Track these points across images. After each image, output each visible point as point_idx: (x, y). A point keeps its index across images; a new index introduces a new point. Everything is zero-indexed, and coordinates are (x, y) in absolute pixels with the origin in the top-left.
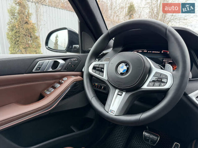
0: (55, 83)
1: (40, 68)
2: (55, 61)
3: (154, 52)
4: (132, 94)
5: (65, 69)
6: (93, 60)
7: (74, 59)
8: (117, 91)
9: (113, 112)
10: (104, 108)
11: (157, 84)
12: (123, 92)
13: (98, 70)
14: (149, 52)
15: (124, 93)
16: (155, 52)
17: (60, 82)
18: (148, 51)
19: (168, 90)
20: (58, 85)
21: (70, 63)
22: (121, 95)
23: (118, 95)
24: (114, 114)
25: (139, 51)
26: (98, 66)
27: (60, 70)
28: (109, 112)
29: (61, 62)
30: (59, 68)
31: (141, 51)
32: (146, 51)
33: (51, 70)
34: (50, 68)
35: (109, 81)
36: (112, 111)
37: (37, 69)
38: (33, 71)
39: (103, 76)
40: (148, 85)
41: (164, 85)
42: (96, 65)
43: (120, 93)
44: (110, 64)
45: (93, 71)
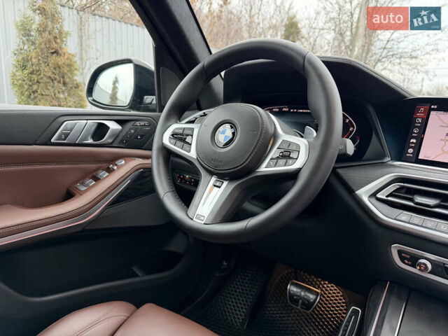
0: (98, 169)
1: (67, 135)
2: (99, 123)
3: (301, 111)
4: (239, 184)
5: (121, 142)
6: (173, 120)
7: (142, 123)
8: (214, 179)
9: (202, 218)
10: (187, 211)
11: (282, 161)
12: (224, 181)
13: (181, 140)
14: (292, 111)
15: (225, 183)
16: (304, 111)
17: (108, 168)
18: (290, 110)
19: (298, 171)
20: (104, 174)
21: (133, 131)
22: (219, 187)
23: (215, 188)
24: (203, 222)
25: (274, 110)
26: (181, 131)
27: (112, 143)
28: (194, 219)
29: (113, 126)
30: (107, 139)
31: (277, 110)
32: (287, 110)
33: (90, 141)
34: (89, 138)
35: (198, 160)
36: (199, 217)
37: (60, 138)
38: (53, 140)
39: (189, 151)
40: (267, 166)
41: (292, 164)
42: (178, 131)
43: (218, 184)
44: (202, 127)
45: (171, 142)
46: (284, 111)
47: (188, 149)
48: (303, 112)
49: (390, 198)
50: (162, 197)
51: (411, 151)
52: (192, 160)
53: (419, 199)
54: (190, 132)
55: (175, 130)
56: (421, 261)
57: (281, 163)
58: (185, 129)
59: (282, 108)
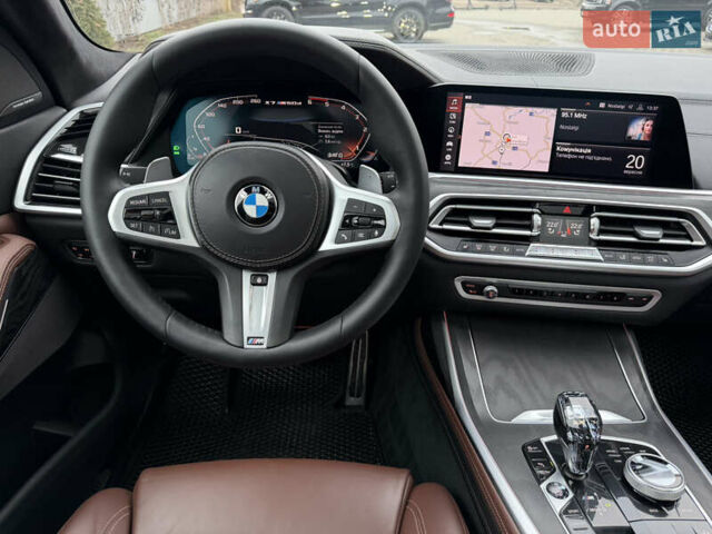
3: (284, 103)
6: (115, 184)
9: (258, 341)
10: (222, 337)
11: (361, 233)
12: (269, 275)
13: (151, 219)
14: (268, 102)
15: (272, 277)
16: (288, 103)
22: (266, 284)
23: (256, 287)
24: (265, 346)
25: (234, 102)
26: (145, 203)
28: (246, 346)
31: (241, 102)
32: (259, 101)
35: (208, 250)
36: (252, 340)
39: (178, 236)
40: (338, 240)
41: (380, 235)
42: (137, 202)
43: (259, 280)
44: (198, 194)
45: (133, 225)
46: (254, 104)
47: (174, 233)
48: (294, 106)
49: (446, 227)
50: (162, 328)
51: (448, 157)
53: (478, 222)
54: (164, 200)
55: (132, 203)
56: (489, 288)
57: (361, 235)
58: (150, 196)
59: (250, 99)
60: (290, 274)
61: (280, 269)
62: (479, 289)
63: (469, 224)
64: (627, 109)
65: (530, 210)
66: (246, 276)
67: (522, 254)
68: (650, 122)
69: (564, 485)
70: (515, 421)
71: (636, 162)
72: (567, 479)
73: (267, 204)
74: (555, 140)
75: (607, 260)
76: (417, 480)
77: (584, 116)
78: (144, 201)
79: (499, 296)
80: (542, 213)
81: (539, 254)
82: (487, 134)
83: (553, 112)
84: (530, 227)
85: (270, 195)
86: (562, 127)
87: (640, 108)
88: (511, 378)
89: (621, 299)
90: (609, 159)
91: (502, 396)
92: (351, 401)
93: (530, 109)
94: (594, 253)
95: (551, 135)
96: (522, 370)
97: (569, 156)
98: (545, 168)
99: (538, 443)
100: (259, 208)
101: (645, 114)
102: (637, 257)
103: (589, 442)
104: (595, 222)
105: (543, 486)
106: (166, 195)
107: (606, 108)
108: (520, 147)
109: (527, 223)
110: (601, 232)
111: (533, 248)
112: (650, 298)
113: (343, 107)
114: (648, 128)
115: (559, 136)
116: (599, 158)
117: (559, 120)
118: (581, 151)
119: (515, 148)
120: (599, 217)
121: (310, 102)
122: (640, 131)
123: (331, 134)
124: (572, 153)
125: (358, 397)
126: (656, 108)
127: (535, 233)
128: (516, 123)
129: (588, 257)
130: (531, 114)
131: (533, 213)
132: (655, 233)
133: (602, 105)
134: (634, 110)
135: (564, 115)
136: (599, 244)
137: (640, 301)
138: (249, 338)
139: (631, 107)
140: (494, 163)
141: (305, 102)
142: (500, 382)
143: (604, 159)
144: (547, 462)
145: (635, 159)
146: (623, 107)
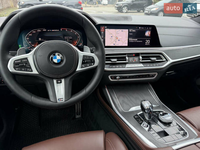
3: (53, 30)
9: (62, 99)
10: (50, 101)
12: (62, 80)
13: (23, 66)
14: (48, 30)
16: (55, 30)
22: (61, 83)
23: (58, 84)
25: (38, 31)
28: (58, 102)
31: (40, 31)
32: (46, 30)
39: (32, 71)
40: (82, 67)
41: (93, 65)
42: (17, 62)
43: (59, 82)
44: (38, 57)
45: (17, 69)
46: (44, 31)
47: (30, 70)
52: (38, 75)
54: (26, 60)
55: (16, 62)
56: (118, 77)
57: (88, 65)
58: (21, 59)
59: (43, 30)
60: (68, 79)
61: (65, 78)
62: (115, 78)
63: (111, 61)
64: (144, 29)
65: (125, 56)
66: (55, 81)
67: (125, 67)
68: (150, 32)
69: (147, 124)
70: (130, 111)
71: (148, 42)
72: (146, 122)
73: (60, 58)
74: (128, 37)
75: (145, 67)
76: (106, 132)
77: (135, 31)
78: (20, 61)
79: (120, 79)
80: (128, 56)
81: (129, 67)
82: (112, 37)
83: (127, 30)
84: (126, 60)
85: (61, 56)
86: (130, 34)
87: (147, 28)
88: (126, 100)
89: (149, 76)
90: (142, 41)
91: (125, 105)
92: (77, 117)
93: (122, 30)
94: (141, 65)
95: (127, 36)
96: (128, 98)
97: (132, 41)
98: (127, 45)
99: (137, 115)
100: (58, 60)
101: (149, 30)
102: (151, 65)
103: (151, 111)
104: (141, 57)
105: (142, 125)
106: (26, 58)
107: (141, 29)
108: (120, 40)
109: (125, 59)
110: (142, 60)
111: (127, 66)
112: (155, 75)
113: (71, 31)
114: (150, 33)
115: (129, 36)
116: (139, 41)
117: (129, 32)
118: (135, 40)
119: (119, 40)
120: (141, 56)
121: (61, 30)
122: (148, 34)
123: (69, 39)
124: (133, 41)
125: (79, 115)
126: (151, 28)
127: (127, 61)
128: (119, 33)
129: (140, 66)
130: (122, 31)
131: (126, 57)
132: (155, 59)
133: (140, 28)
134: (146, 29)
135: (130, 31)
136: (142, 63)
137: (153, 76)
138: (58, 99)
139: (145, 28)
140: (114, 44)
141: (60, 30)
142: (123, 102)
143: (141, 41)
144: (141, 119)
145: (147, 41)
146: (143, 28)
